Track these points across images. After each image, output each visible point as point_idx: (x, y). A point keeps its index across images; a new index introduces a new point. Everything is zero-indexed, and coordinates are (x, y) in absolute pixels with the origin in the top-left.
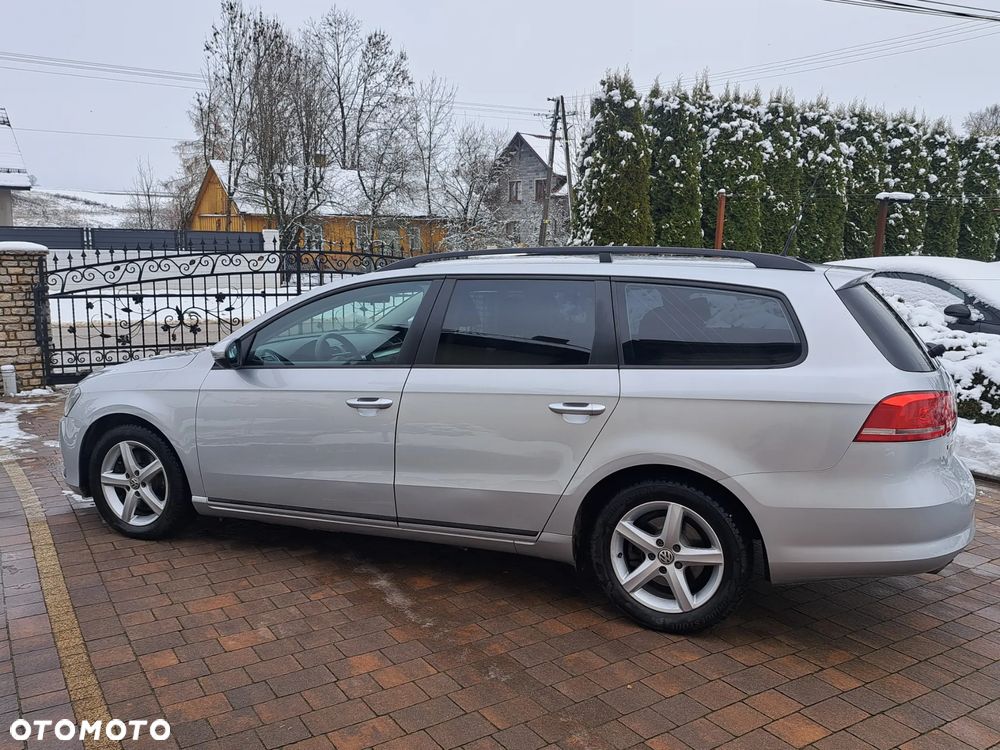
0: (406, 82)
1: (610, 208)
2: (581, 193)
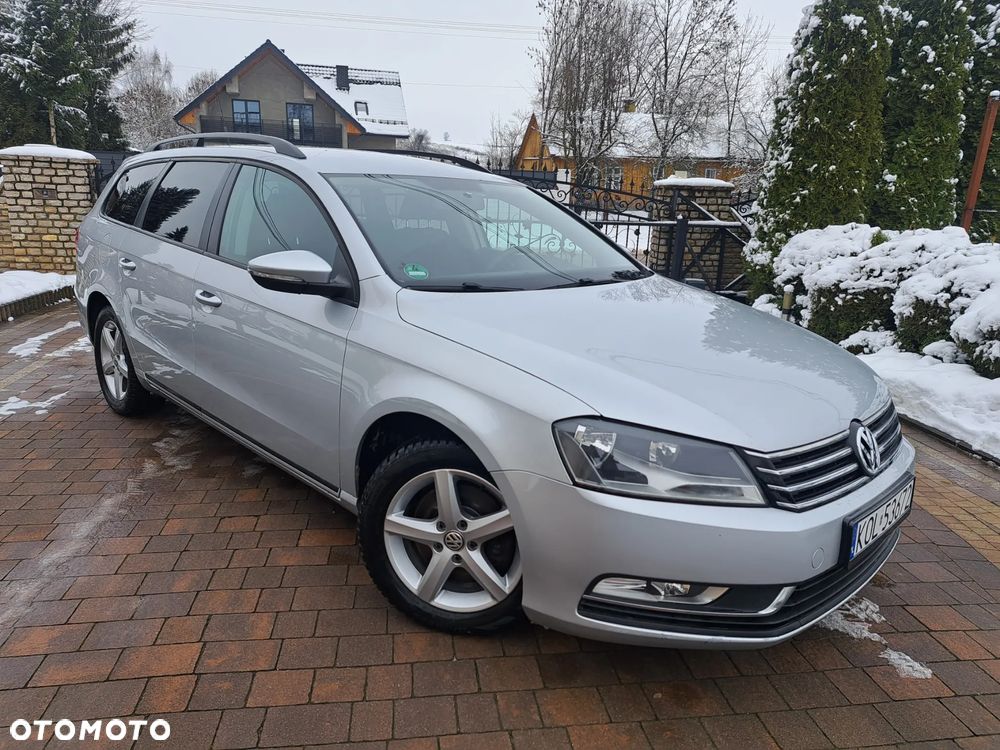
0: (731, 27)
1: (817, 120)
2: (785, 102)
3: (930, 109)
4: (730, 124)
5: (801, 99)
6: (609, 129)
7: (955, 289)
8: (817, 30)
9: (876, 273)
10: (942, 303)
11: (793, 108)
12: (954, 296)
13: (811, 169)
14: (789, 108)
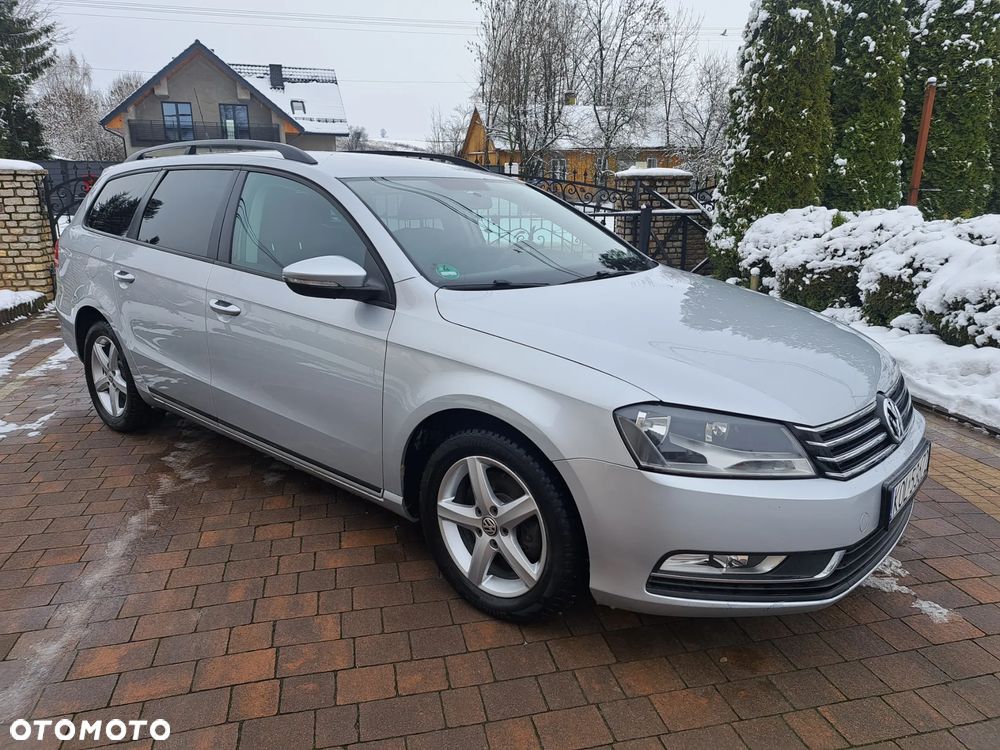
0: (662, 19)
1: (771, 109)
2: (740, 93)
3: (874, 96)
4: (668, 113)
5: (755, 89)
6: (553, 122)
7: (916, 264)
8: (765, 24)
9: (840, 253)
10: (905, 278)
11: (748, 98)
12: (916, 271)
13: (768, 156)
14: (744, 98)
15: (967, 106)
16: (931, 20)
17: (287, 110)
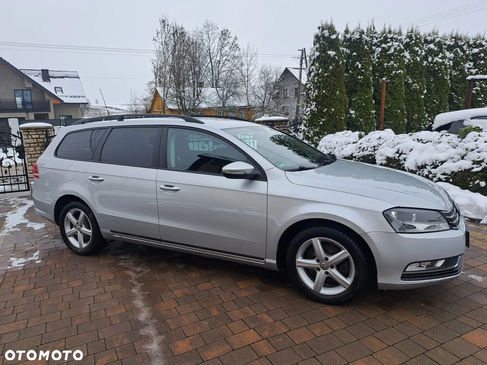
0: (237, 49)
1: (324, 91)
2: (309, 85)
3: (362, 85)
4: (247, 91)
5: (316, 83)
6: (198, 95)
7: (400, 152)
8: (318, 57)
9: (366, 149)
10: (397, 158)
11: (313, 87)
12: (400, 154)
13: (325, 111)
14: (312, 87)
15: (396, 89)
16: (379, 56)
17: (53, 92)
